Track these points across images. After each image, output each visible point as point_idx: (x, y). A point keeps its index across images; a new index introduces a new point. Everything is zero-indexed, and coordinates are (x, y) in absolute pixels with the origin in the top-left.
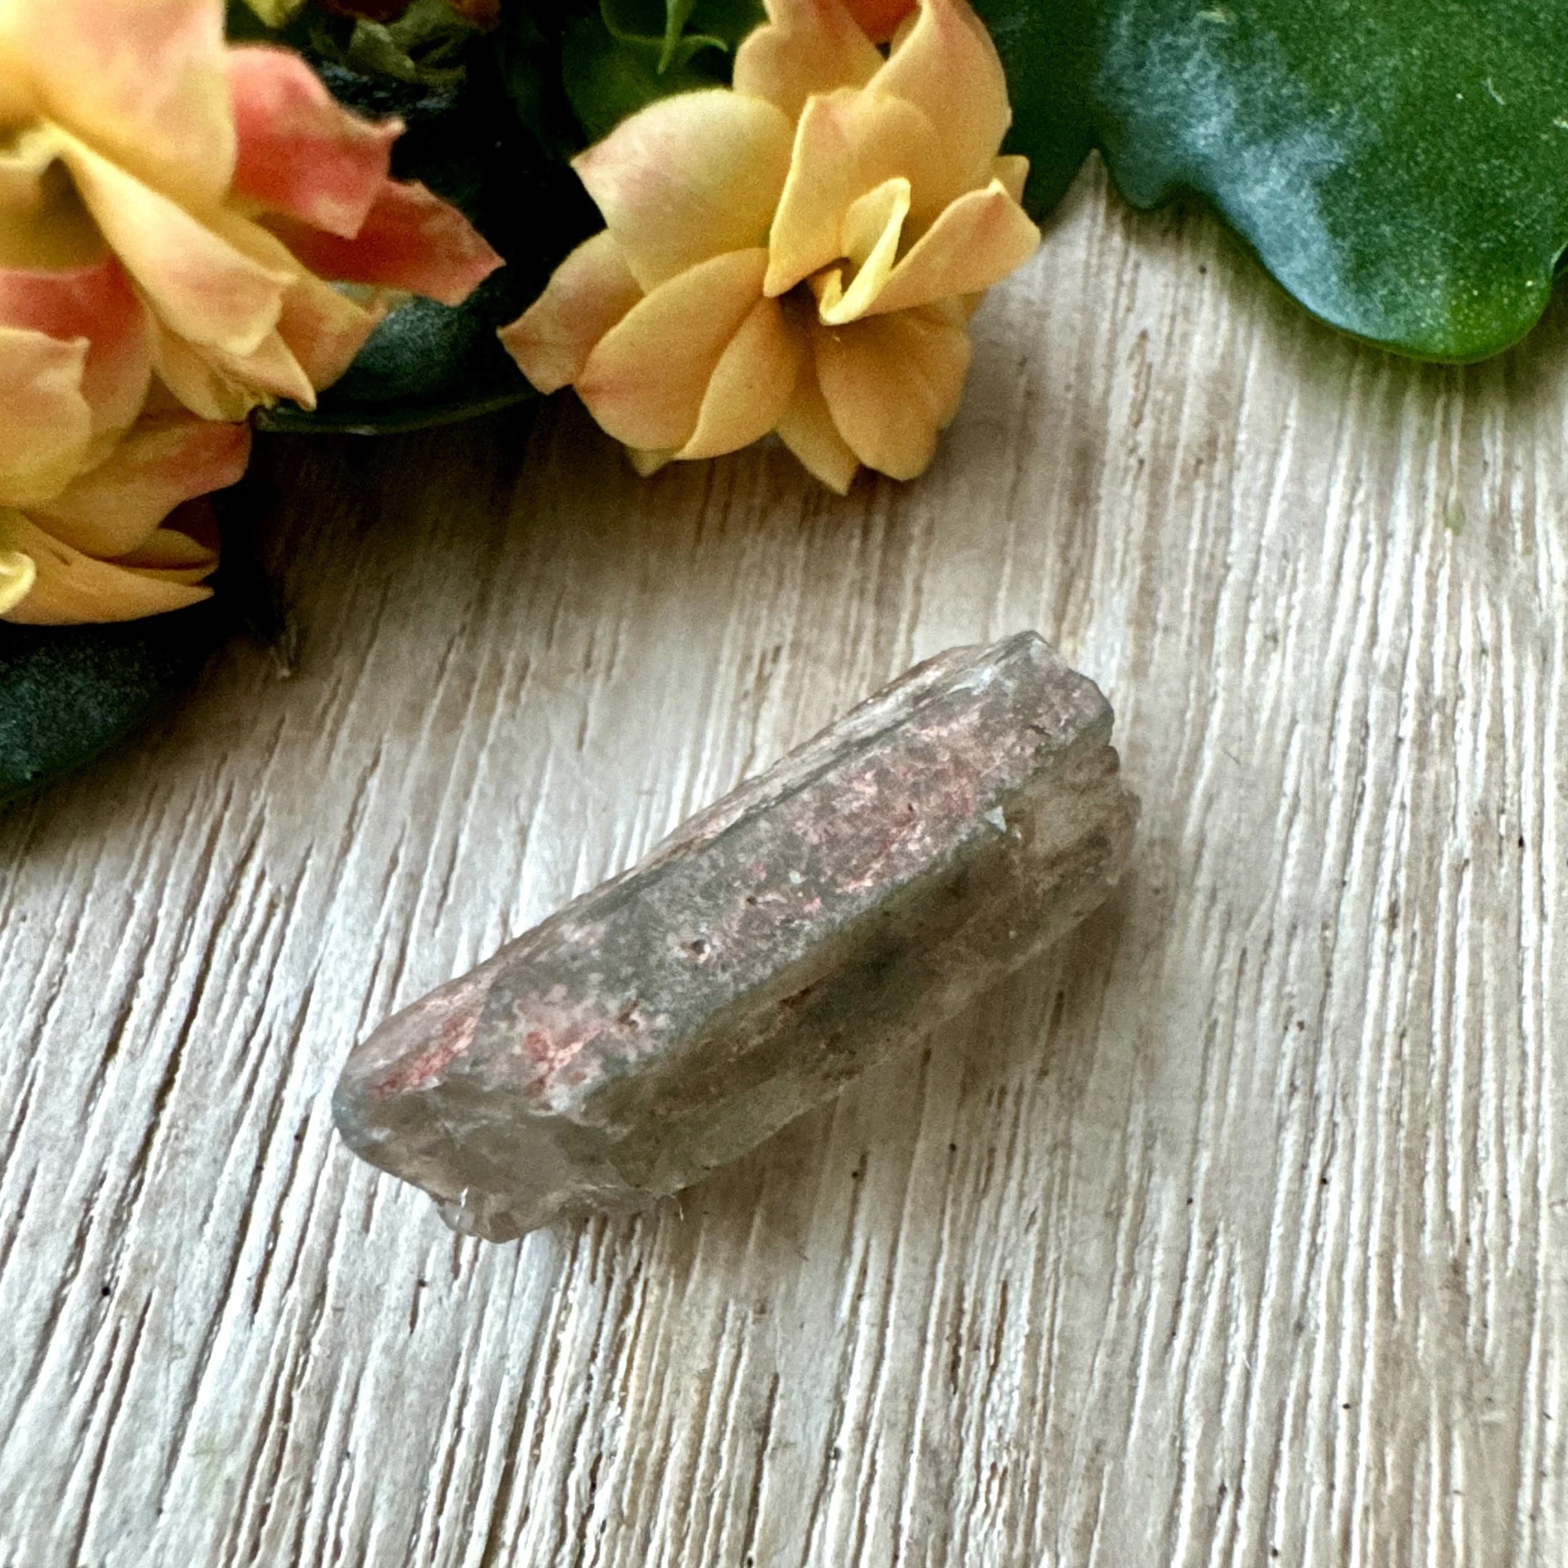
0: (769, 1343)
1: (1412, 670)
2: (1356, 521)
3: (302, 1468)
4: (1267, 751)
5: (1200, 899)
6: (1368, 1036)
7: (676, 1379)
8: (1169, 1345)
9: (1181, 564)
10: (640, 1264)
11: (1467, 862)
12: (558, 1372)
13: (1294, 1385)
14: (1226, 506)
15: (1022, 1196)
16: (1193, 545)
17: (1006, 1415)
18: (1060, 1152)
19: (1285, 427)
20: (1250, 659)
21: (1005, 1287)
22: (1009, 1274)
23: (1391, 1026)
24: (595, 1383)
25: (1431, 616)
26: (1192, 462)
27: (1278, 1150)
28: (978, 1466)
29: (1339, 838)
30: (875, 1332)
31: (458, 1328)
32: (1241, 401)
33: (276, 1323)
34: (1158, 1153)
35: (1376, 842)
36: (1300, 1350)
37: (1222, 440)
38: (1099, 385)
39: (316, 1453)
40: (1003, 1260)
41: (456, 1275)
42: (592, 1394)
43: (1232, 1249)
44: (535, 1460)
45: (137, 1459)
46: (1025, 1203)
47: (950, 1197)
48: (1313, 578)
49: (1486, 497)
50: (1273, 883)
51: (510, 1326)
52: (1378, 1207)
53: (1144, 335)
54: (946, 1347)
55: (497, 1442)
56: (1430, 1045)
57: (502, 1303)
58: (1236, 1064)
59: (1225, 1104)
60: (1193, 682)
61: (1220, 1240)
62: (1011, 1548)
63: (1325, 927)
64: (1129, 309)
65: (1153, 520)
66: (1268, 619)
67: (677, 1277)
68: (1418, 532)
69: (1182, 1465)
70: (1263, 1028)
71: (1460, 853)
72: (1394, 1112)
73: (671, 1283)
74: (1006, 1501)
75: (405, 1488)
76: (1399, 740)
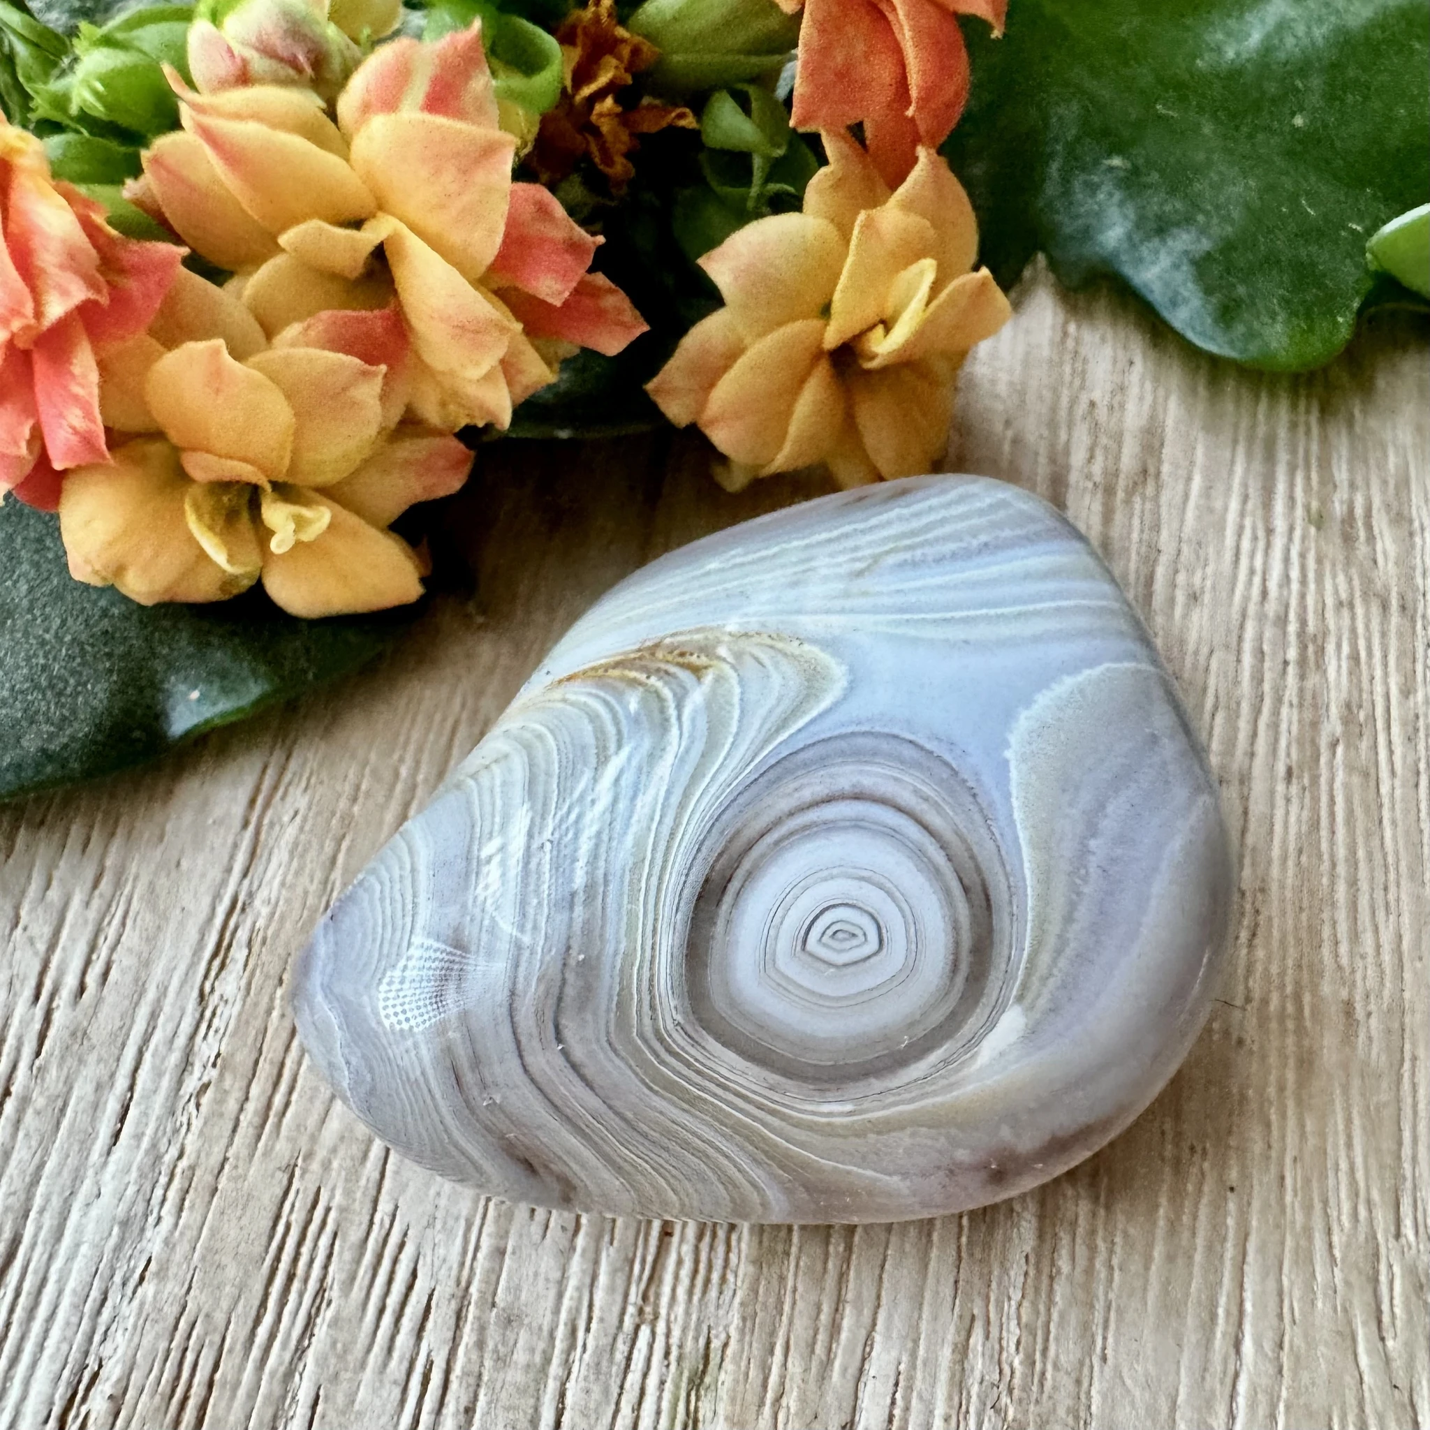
1: (1292, 616)
2: (1248, 522)
4: (1196, 667)
6: (1276, 854)
11: (1338, 740)
14: (1155, 512)
16: (1135, 536)
19: (1194, 463)
20: (1178, 611)
25: (1303, 582)
26: (1131, 483)
29: (1248, 722)
32: (1162, 445)
35: (1275, 726)
37: (1151, 470)
38: (1064, 437)
48: (1220, 558)
49: (1337, 505)
53: (1093, 404)
56: (1321, 857)
63: (1242, 783)
64: (1081, 388)
65: (1107, 520)
66: (1190, 585)
68: (1291, 529)
71: (1333, 733)
76: (1286, 663)
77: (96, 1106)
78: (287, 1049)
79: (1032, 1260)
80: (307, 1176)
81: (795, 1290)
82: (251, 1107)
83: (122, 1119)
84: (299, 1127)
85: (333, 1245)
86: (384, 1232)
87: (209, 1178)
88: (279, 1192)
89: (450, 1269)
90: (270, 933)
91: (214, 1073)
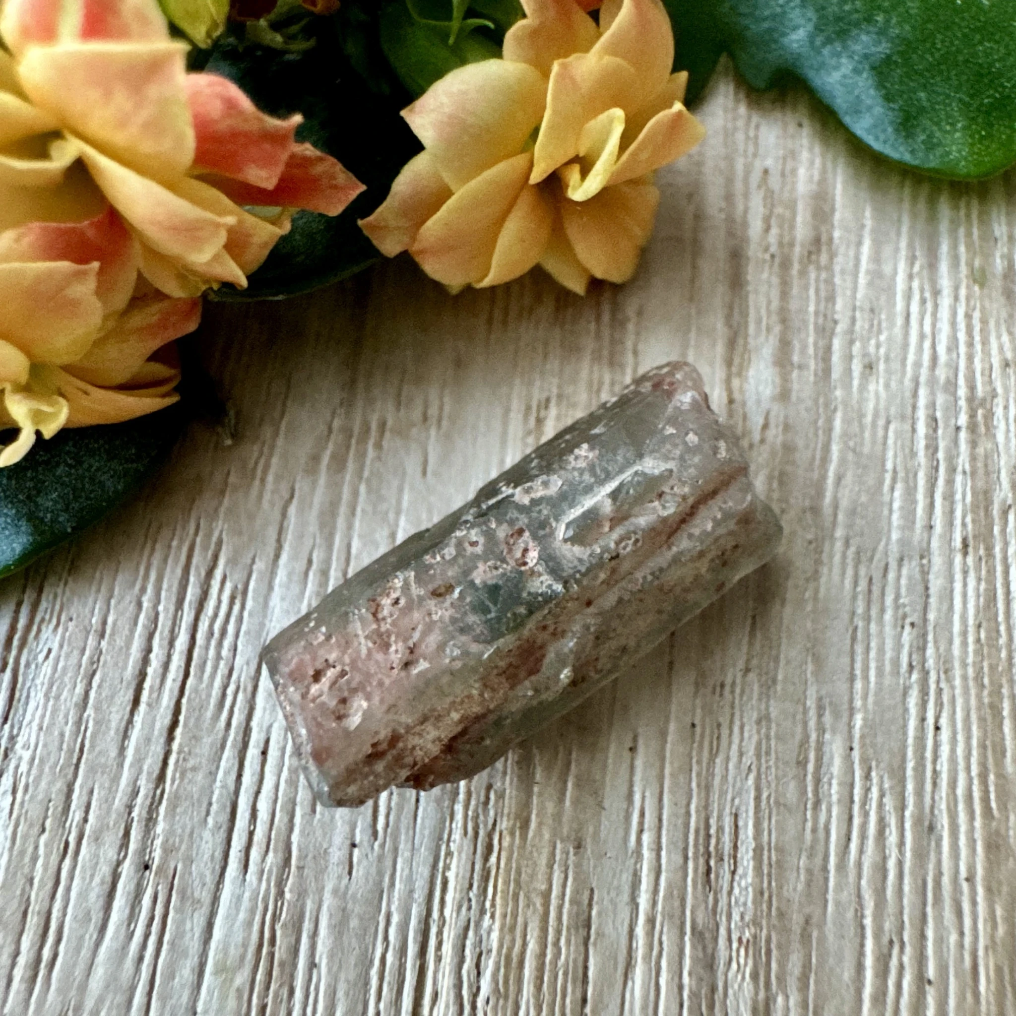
0: (585, 868)
1: (961, 381)
2: (916, 284)
3: (286, 978)
4: (874, 442)
5: (839, 545)
6: (957, 628)
7: (528, 897)
8: (847, 846)
9: (805, 322)
10: (495, 821)
11: (1010, 507)
12: (449, 898)
13: (931, 868)
14: (830, 282)
15: (741, 754)
16: (812, 308)
17: (745, 904)
18: (764, 723)
19: (863, 226)
20: (856, 383)
21: (736, 816)
22: (738, 809)
23: (971, 621)
24: (474, 903)
25: (970, 344)
26: (806, 254)
27: (906, 710)
28: (729, 941)
29: (925, 497)
30: (654, 854)
31: (380, 874)
32: (833, 210)
33: (260, 880)
34: (828, 718)
35: (949, 497)
36: (933, 843)
37: (824, 238)
38: (740, 207)
39: (295, 965)
40: (733, 800)
41: (376, 839)
42: (472, 911)
43: (881, 778)
44: (438, 959)
45: (177, 980)
46: (744, 760)
47: (694, 760)
48: (892, 325)
49: (998, 261)
50: (885, 531)
51: (414, 869)
52: (974, 742)
53: (766, 172)
54: (701, 861)
55: (412, 949)
56: (998, 631)
57: (407, 854)
58: (873, 654)
59: (868, 682)
60: (821, 400)
61: (873, 774)
62: (756, 994)
63: (922, 557)
64: (755, 155)
65: (784, 295)
66: (865, 355)
67: (521, 828)
68: (956, 288)
69: (863, 929)
70: (888, 630)
71: (1004, 501)
72: (979, 677)
73: (518, 833)
74: (750, 961)
75: (355, 984)
76: (958, 429)
78: (52, 899)
82: (22, 961)
84: (67, 978)
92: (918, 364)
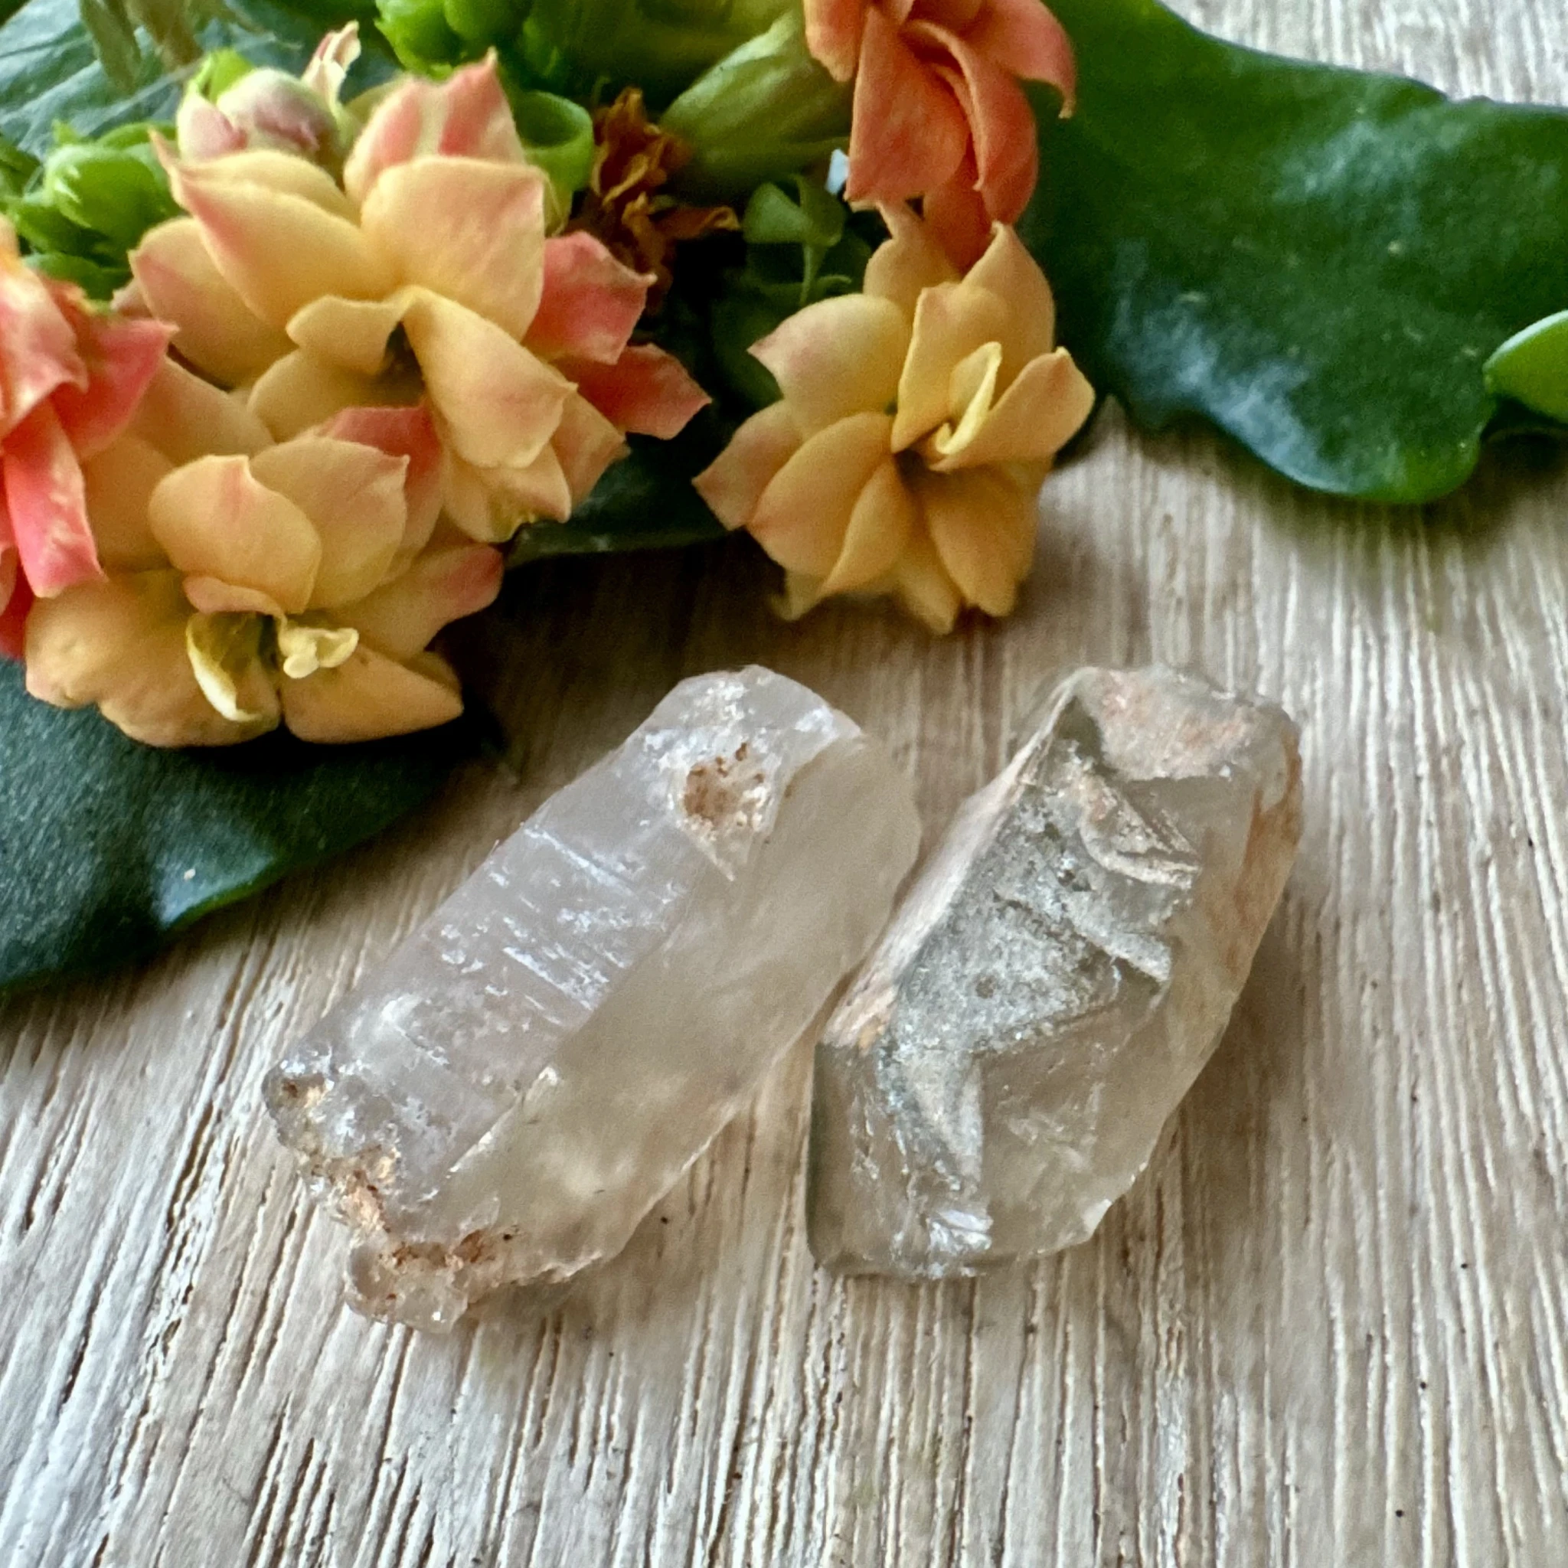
1: (1419, 729)
2: (1356, 631)
3: (575, 1370)
6: (1431, 990)
8: (1304, 1228)
11: (1489, 859)
12: (787, 1281)
13: (1416, 1255)
14: (1250, 627)
16: (1229, 653)
17: (1174, 1291)
19: (1288, 573)
21: (1159, 1191)
22: (1161, 1182)
23: (1449, 981)
24: (819, 1287)
25: (1428, 691)
26: (1220, 598)
27: (1372, 1078)
28: (1156, 1333)
29: (1382, 849)
32: (1253, 556)
34: (1271, 1084)
35: (1412, 852)
36: (1417, 1226)
37: (1241, 580)
38: (1138, 552)
40: (1154, 1172)
41: (694, 1214)
42: (818, 1295)
43: (1345, 1152)
44: (774, 1351)
48: (1329, 670)
50: (1333, 884)
52: (1463, 1114)
53: (1168, 519)
54: (1116, 1240)
55: (739, 1339)
56: (1484, 992)
58: (1325, 1016)
61: (1334, 1147)
62: (1194, 1394)
64: (1154, 502)
65: (1196, 634)
66: (1298, 701)
69: (1331, 1323)
70: (1344, 991)
71: (1482, 852)
72: (1463, 1042)
74: (1185, 1357)
75: (664, 1380)
76: (1418, 778)
77: (43, 1358)
78: (272, 1277)
79: (1187, 1483)
80: (298, 1426)
81: (897, 1534)
82: (228, 1347)
83: (75, 1370)
84: (287, 1367)
85: (329, 1509)
86: (391, 1490)
87: (179, 1435)
88: (264, 1446)
89: (474, 1531)
90: (250, 1143)
91: (185, 1310)
92: (1364, 712)
